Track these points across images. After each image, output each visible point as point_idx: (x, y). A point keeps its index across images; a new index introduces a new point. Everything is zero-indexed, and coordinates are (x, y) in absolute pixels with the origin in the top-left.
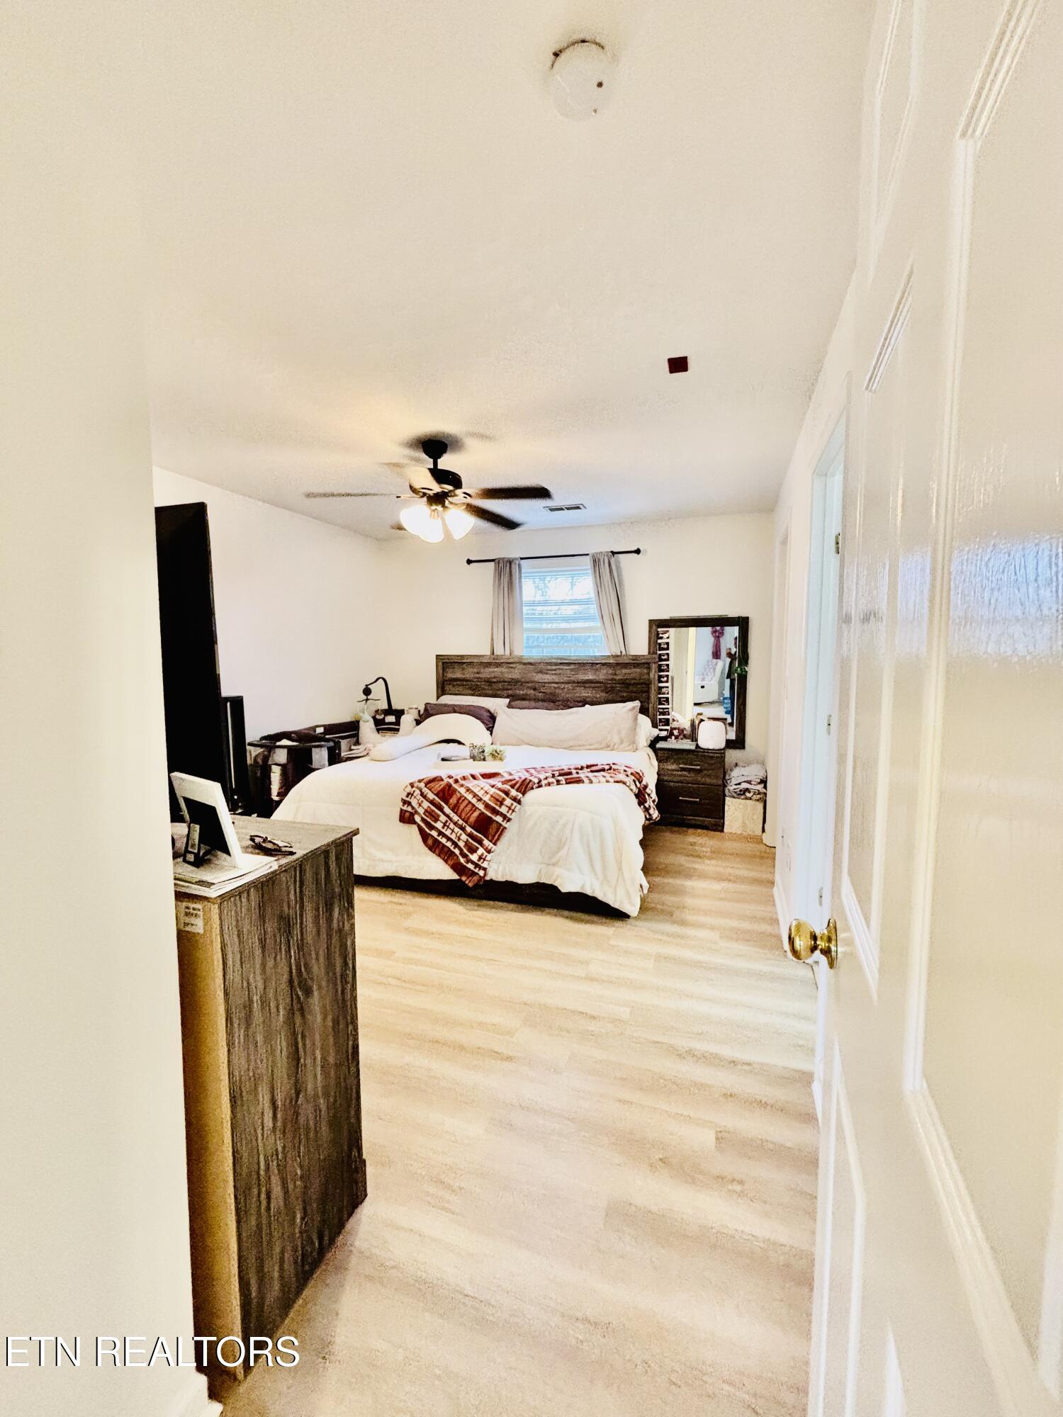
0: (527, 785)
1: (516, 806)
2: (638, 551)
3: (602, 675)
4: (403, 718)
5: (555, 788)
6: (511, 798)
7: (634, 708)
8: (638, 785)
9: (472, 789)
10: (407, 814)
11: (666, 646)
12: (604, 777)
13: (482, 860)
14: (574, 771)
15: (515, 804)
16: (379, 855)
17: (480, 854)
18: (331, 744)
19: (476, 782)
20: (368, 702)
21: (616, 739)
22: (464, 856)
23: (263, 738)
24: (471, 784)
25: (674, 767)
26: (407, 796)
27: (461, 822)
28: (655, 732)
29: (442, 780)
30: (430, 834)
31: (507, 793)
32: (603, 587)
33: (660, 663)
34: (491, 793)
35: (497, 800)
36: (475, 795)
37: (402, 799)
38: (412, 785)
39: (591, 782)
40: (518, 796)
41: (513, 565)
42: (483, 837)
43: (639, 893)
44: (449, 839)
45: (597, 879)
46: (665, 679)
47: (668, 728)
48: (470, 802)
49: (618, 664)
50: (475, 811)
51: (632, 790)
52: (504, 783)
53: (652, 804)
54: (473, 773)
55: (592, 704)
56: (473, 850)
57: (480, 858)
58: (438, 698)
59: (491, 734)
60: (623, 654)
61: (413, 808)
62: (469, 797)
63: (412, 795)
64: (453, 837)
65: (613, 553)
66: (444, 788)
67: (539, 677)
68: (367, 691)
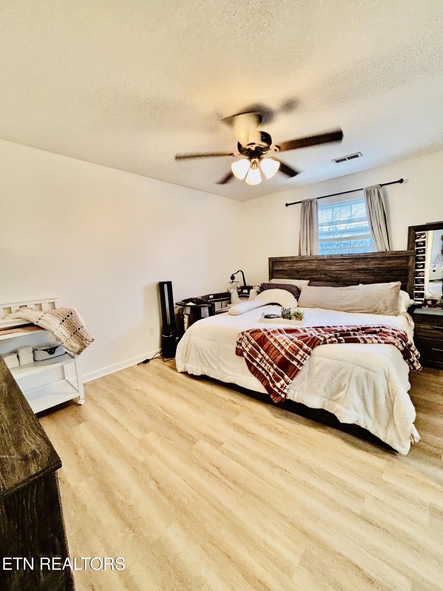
0: (315, 342)
1: (307, 356)
2: (401, 181)
3: (372, 265)
4: (251, 291)
5: (337, 346)
6: (303, 350)
7: (396, 286)
8: (405, 345)
9: (278, 340)
10: (239, 351)
11: (422, 244)
12: (376, 338)
13: (283, 388)
14: (352, 333)
15: (306, 355)
16: (226, 371)
17: (282, 384)
18: (210, 305)
19: (281, 335)
20: (233, 283)
21: (382, 307)
22: (273, 382)
23: (183, 301)
24: (278, 336)
25: (429, 327)
26: (240, 340)
27: (270, 360)
28: (412, 302)
29: (261, 332)
30: (252, 364)
31: (301, 346)
32: (373, 209)
33: (417, 255)
34: (290, 344)
35: (294, 350)
36: (279, 344)
37: (237, 341)
38: (243, 334)
39: (366, 342)
40: (308, 349)
41: (313, 204)
42: (284, 373)
43: (410, 441)
44: (263, 369)
45: (370, 417)
46: (422, 266)
47: (423, 299)
48: (276, 349)
49: (383, 258)
50: (279, 355)
51: (399, 349)
52: (299, 338)
53: (415, 359)
54: (280, 329)
55: (364, 283)
56: (278, 380)
57: (282, 387)
58: (270, 280)
59: (297, 301)
60: (387, 251)
61: (243, 348)
62: (276, 345)
63: (243, 340)
64: (266, 368)
65: (381, 185)
66: (261, 338)
67: (328, 268)
68: (233, 278)
